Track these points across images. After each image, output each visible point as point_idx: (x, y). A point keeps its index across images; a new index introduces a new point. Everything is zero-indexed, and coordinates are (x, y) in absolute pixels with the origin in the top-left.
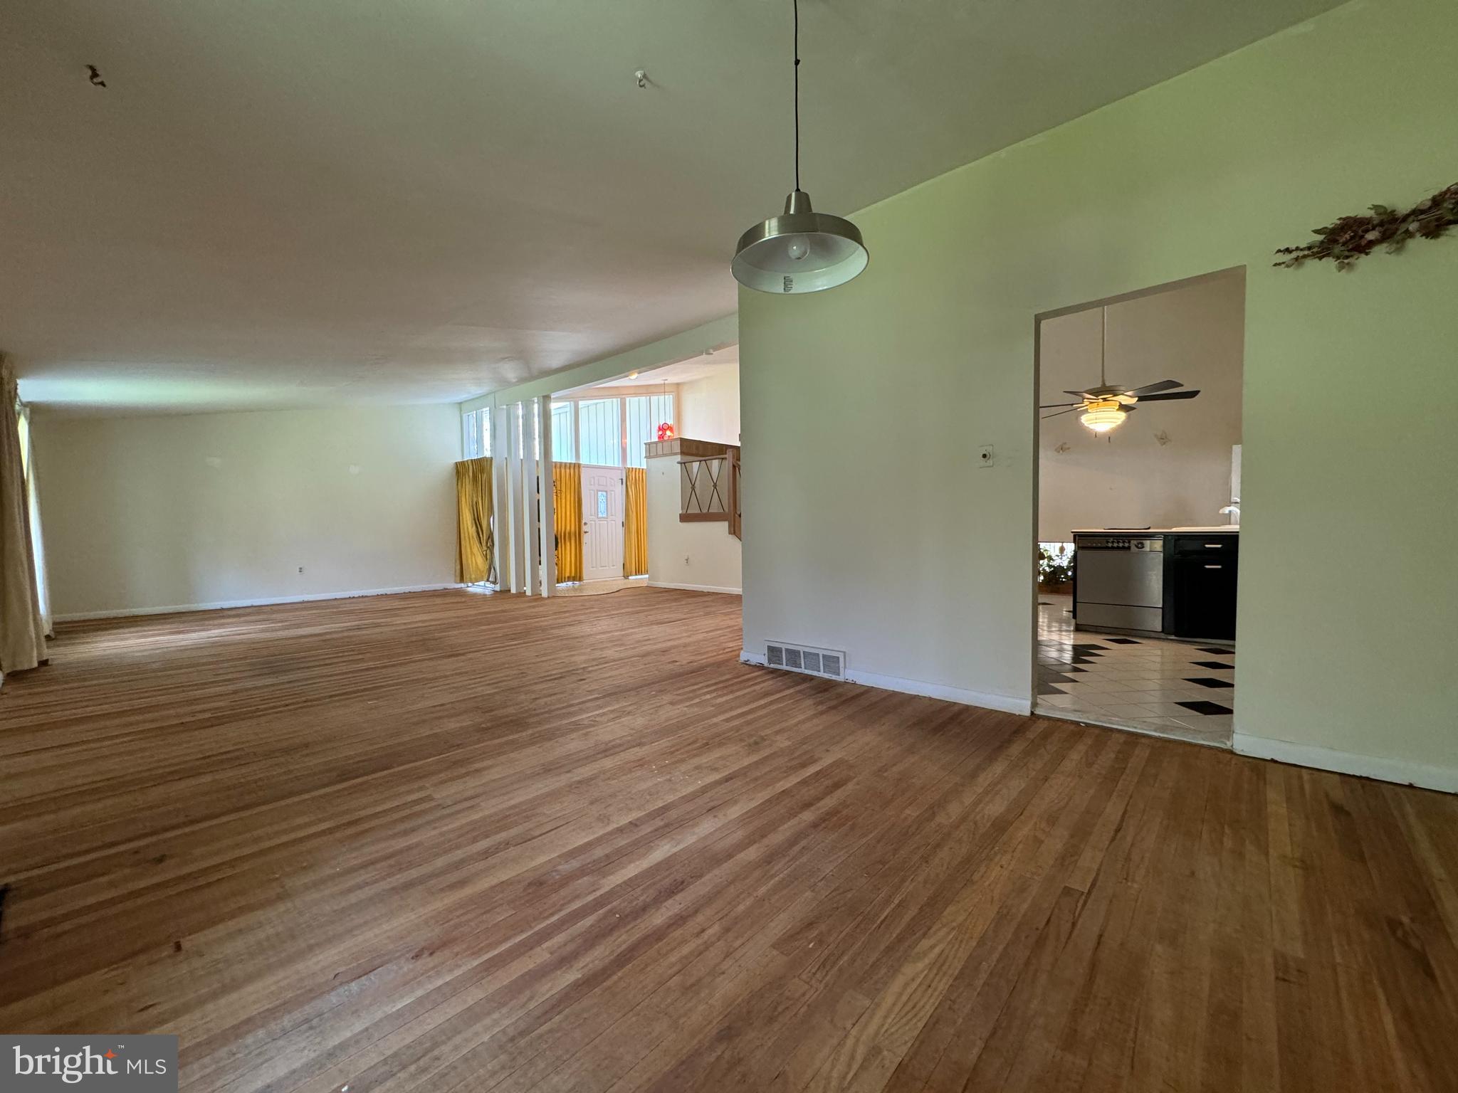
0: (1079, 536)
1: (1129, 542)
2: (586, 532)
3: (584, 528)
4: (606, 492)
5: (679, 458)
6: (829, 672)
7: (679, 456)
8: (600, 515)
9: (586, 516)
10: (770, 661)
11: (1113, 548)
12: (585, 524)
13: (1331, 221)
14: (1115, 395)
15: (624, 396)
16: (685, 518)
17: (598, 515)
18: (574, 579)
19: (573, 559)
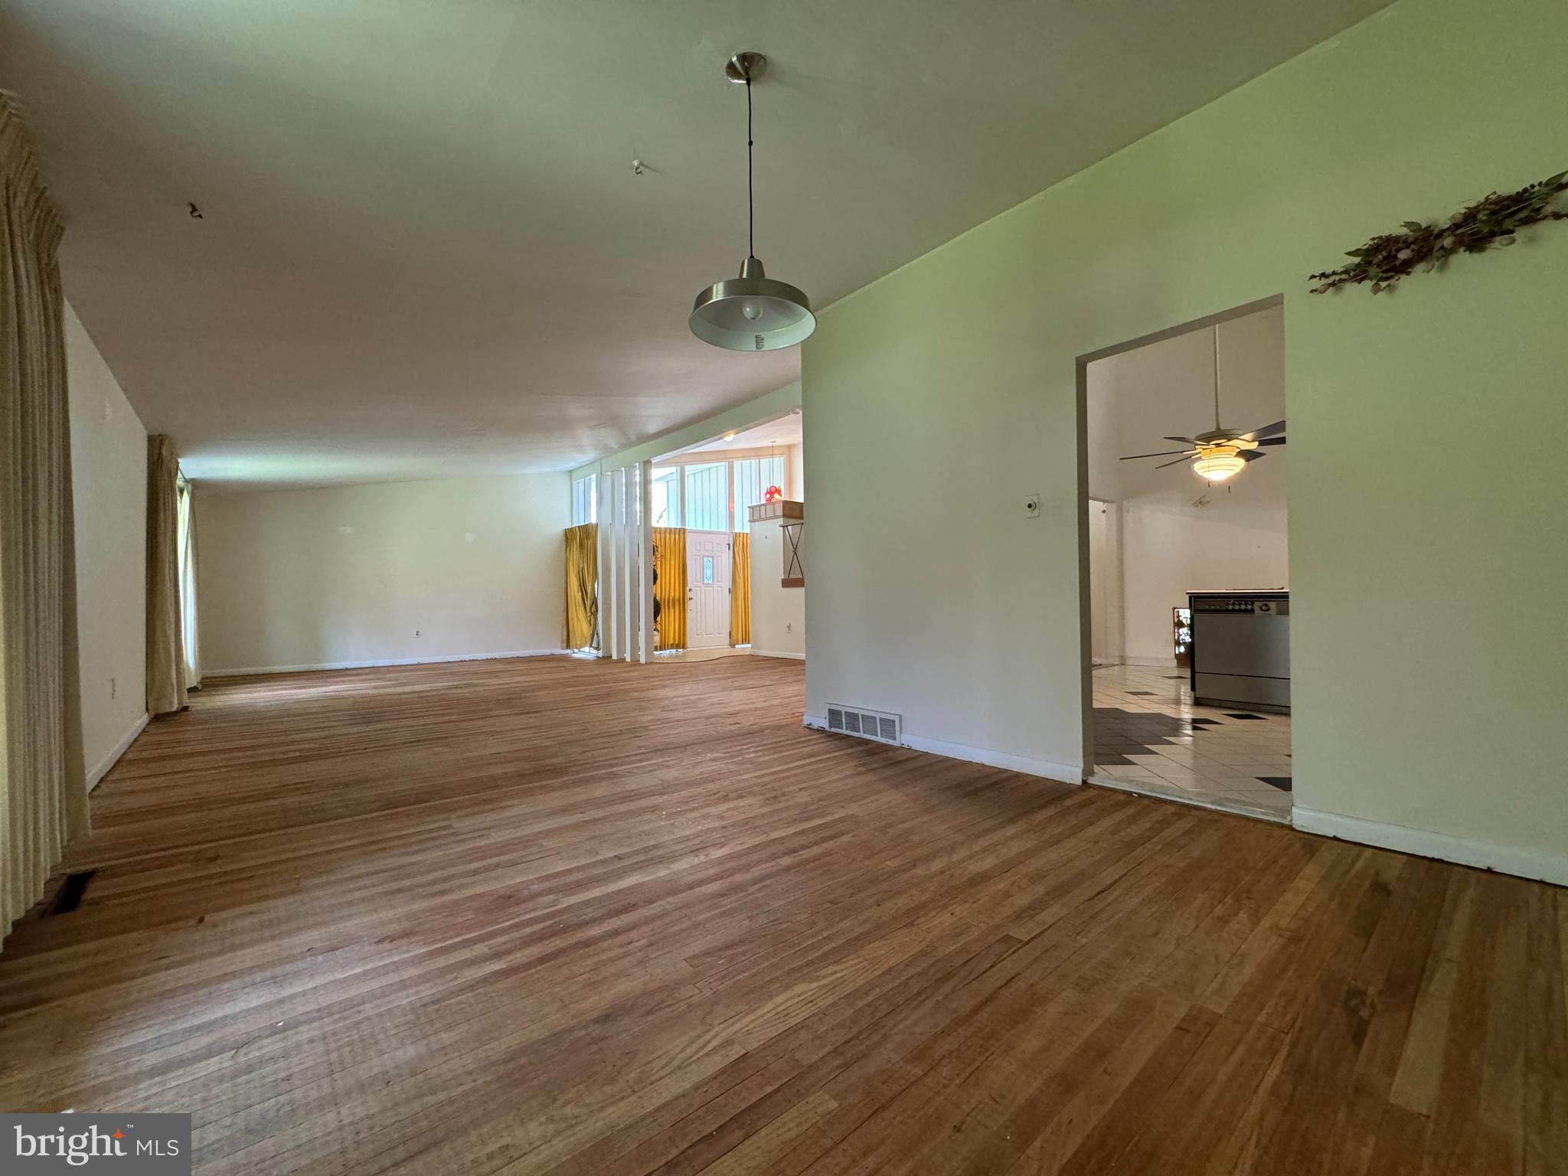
0: (1195, 597)
1: (1253, 604)
2: (691, 599)
3: (689, 595)
4: (713, 557)
5: (781, 521)
6: (887, 737)
7: (782, 519)
8: (706, 582)
9: (691, 582)
10: (831, 725)
11: (1234, 611)
12: (690, 590)
13: (1363, 241)
14: (1229, 440)
15: (731, 460)
16: (787, 583)
17: (703, 580)
18: (677, 647)
19: (677, 625)
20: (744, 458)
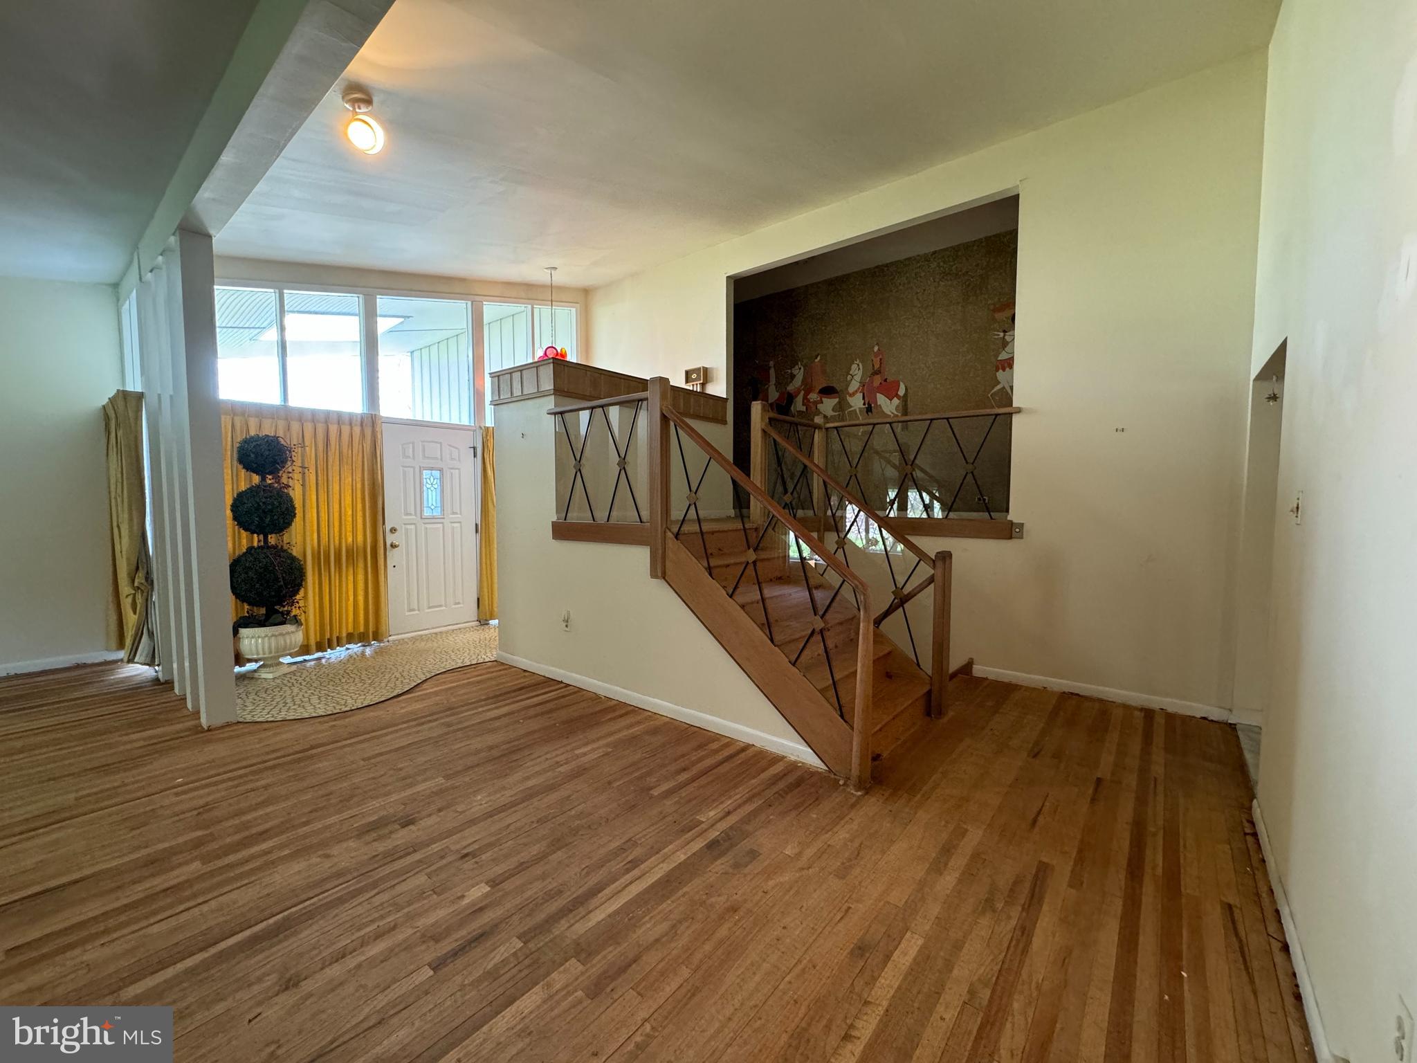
2: (393, 546)
3: (388, 539)
4: (441, 470)
5: (550, 403)
7: (553, 397)
8: (427, 513)
9: (393, 515)
12: (393, 530)
15: (477, 298)
16: (563, 531)
17: (422, 511)
18: (363, 638)
19: (361, 598)
20: (503, 298)
